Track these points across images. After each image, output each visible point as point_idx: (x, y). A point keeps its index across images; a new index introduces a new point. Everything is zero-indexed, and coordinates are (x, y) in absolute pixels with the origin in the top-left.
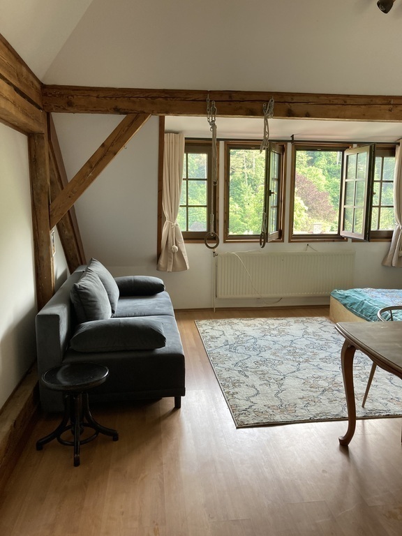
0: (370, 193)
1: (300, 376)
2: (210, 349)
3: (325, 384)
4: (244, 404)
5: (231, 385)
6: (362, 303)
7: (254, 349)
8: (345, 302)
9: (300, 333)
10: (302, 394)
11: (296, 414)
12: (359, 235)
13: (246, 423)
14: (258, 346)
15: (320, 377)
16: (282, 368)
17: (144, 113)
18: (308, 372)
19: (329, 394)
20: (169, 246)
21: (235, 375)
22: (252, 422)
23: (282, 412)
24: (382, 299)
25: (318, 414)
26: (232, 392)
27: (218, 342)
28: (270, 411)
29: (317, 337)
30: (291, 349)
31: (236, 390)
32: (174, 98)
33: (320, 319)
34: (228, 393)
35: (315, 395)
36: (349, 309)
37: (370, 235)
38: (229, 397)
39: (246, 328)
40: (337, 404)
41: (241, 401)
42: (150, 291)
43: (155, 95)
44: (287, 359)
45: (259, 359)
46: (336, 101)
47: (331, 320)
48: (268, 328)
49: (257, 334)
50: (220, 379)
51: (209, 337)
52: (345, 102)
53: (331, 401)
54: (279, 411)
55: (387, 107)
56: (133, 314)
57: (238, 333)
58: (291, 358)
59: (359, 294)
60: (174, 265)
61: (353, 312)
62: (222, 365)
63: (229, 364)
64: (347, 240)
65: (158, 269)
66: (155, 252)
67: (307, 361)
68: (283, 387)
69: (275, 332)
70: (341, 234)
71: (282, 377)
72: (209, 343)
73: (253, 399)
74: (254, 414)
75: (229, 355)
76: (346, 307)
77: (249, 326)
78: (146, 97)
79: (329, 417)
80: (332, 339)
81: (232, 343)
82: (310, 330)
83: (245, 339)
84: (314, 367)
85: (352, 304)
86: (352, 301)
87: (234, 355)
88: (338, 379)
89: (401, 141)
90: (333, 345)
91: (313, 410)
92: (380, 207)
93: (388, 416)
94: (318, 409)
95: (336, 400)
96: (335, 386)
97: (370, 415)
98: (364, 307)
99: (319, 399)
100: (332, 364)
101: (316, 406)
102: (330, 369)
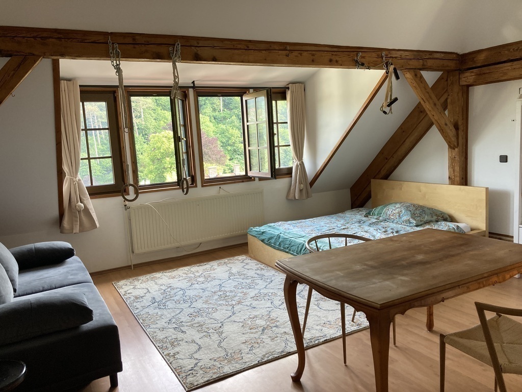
0: (271, 135)
1: (237, 319)
2: (138, 311)
3: (262, 323)
4: (188, 364)
5: (169, 345)
6: (279, 237)
7: (185, 301)
8: (263, 237)
9: (226, 275)
10: (243, 339)
11: (244, 361)
12: (266, 174)
13: (196, 384)
14: (188, 297)
15: (256, 317)
16: (218, 315)
17: (34, 55)
18: (243, 314)
19: (269, 332)
20: (73, 204)
21: (171, 333)
22: (201, 381)
23: (229, 362)
24: (294, 230)
25: (264, 356)
26: (172, 353)
27: (145, 301)
28: (217, 364)
29: (242, 277)
30: (221, 293)
31: (177, 349)
32: (69, 39)
33: (241, 258)
34: (168, 355)
35: (256, 336)
36: (267, 244)
37: (276, 173)
38: (170, 359)
39: (171, 281)
40: (279, 341)
41: (184, 361)
42: (57, 258)
43: (45, 35)
44: (220, 305)
45: (192, 310)
46: (239, 46)
47: (251, 257)
48: (193, 276)
49: (184, 284)
50: (156, 341)
51: (132, 298)
52: (248, 47)
53: (273, 339)
54: (226, 361)
55: (284, 52)
56: (41, 289)
57: (163, 288)
58: (224, 302)
59: (274, 228)
60: (81, 225)
61: (271, 246)
62: (154, 326)
63: (162, 323)
64: (254, 180)
65: (62, 232)
66: (56, 212)
67: (239, 303)
68: (224, 335)
69: (201, 279)
70: (249, 175)
71: (220, 325)
72: (135, 304)
73: (196, 356)
74: (201, 372)
75: (159, 313)
76: (264, 243)
77: (173, 278)
78: (34, 37)
79: (276, 356)
80: (257, 276)
81: (160, 299)
82: (234, 270)
83: (173, 292)
84: (248, 308)
85: (270, 239)
86: (269, 236)
87: (165, 312)
88: (273, 315)
89: (290, 86)
90: (260, 282)
91: (258, 352)
92: (278, 146)
93: (326, 342)
94: (263, 350)
95: (277, 337)
96: (273, 323)
97: (311, 344)
98: (280, 240)
99: (261, 339)
100: (263, 301)
101: (260, 347)
102: (263, 306)
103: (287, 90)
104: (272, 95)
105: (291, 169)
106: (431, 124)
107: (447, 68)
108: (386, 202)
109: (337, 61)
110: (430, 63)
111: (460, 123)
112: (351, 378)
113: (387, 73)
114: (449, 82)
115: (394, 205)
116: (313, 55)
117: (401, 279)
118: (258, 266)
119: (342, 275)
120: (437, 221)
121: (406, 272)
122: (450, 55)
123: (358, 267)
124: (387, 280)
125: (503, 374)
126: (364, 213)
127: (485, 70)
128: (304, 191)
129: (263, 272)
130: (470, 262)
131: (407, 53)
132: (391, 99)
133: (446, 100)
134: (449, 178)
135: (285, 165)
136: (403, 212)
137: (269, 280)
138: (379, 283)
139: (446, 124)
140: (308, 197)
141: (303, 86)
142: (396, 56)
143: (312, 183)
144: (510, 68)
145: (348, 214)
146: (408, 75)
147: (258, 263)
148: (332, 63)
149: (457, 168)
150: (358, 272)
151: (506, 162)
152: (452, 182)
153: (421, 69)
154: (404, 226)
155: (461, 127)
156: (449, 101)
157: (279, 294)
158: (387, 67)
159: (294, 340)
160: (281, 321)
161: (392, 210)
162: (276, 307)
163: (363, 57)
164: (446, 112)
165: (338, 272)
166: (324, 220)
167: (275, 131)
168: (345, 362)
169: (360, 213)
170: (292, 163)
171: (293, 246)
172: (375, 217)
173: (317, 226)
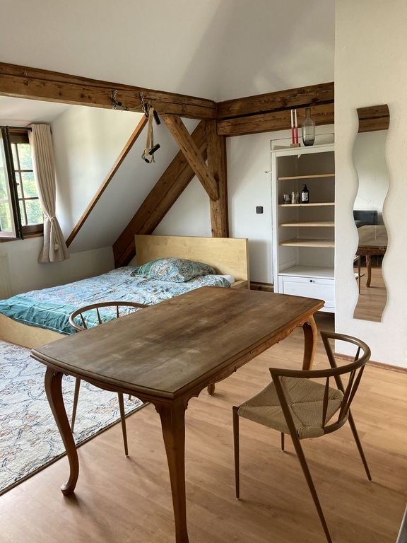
0: (13, 185)
3: (17, 423)
6: (32, 310)
8: (11, 313)
12: (9, 234)
15: (8, 416)
19: (27, 435)
24: (51, 299)
25: (23, 469)
35: (10, 443)
36: (17, 320)
37: (22, 232)
53: (33, 443)
55: (21, 79)
59: (25, 300)
61: (23, 322)
76: (14, 319)
79: (39, 465)
80: (7, 361)
85: (20, 314)
86: (19, 310)
88: (32, 410)
89: (32, 126)
90: (11, 369)
91: (14, 466)
92: (23, 199)
93: (102, 431)
94: (21, 461)
95: (39, 439)
96: (32, 420)
97: (83, 439)
98: (35, 313)
99: (18, 446)
100: (17, 394)
101: (17, 458)
102: (17, 401)
103: (29, 131)
104: (10, 137)
105: (42, 226)
106: (193, 175)
107: (205, 116)
108: (152, 259)
109: (90, 98)
110: (189, 109)
111: (220, 175)
112: (136, 472)
113: (147, 117)
114: (208, 132)
115: (160, 261)
116: (60, 87)
117: (190, 353)
118: (7, 349)
119: (121, 357)
120: (204, 275)
121: (193, 342)
122: (208, 103)
123: (138, 344)
124: (174, 356)
125: (300, 441)
126: (130, 272)
127: (240, 120)
128: (60, 252)
129: (14, 355)
130: (254, 321)
131: (166, 96)
132: (152, 146)
133: (206, 149)
134: (212, 230)
135: (33, 222)
136: (171, 268)
137: (23, 365)
138: (167, 363)
139: (207, 176)
140: (65, 258)
141: (49, 127)
142: (155, 98)
143: (69, 242)
144: (262, 119)
145: (114, 275)
146: (169, 121)
147: (7, 344)
148: (84, 99)
149: (219, 221)
150: (139, 351)
151: (262, 213)
152: (215, 234)
153: (181, 115)
154: (173, 283)
155: (221, 179)
156: (208, 151)
157: (37, 381)
158: (146, 109)
159: (61, 439)
160: (43, 416)
161: (159, 267)
162: (35, 399)
163: (119, 96)
164: (206, 162)
165: (115, 355)
166: (87, 284)
167: (18, 181)
168: (127, 453)
169: (126, 272)
170: (42, 219)
171: (52, 319)
172: (143, 275)
173: (79, 292)
